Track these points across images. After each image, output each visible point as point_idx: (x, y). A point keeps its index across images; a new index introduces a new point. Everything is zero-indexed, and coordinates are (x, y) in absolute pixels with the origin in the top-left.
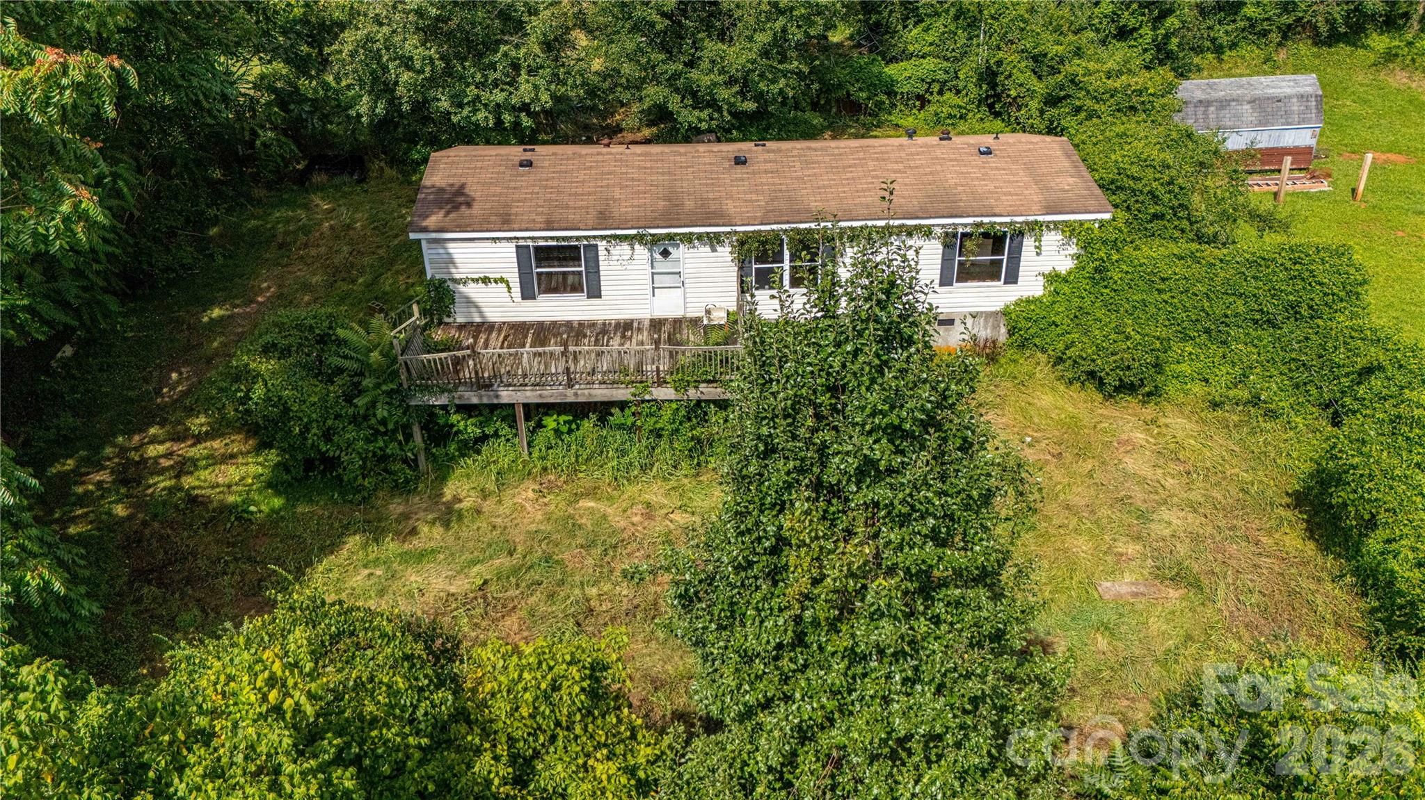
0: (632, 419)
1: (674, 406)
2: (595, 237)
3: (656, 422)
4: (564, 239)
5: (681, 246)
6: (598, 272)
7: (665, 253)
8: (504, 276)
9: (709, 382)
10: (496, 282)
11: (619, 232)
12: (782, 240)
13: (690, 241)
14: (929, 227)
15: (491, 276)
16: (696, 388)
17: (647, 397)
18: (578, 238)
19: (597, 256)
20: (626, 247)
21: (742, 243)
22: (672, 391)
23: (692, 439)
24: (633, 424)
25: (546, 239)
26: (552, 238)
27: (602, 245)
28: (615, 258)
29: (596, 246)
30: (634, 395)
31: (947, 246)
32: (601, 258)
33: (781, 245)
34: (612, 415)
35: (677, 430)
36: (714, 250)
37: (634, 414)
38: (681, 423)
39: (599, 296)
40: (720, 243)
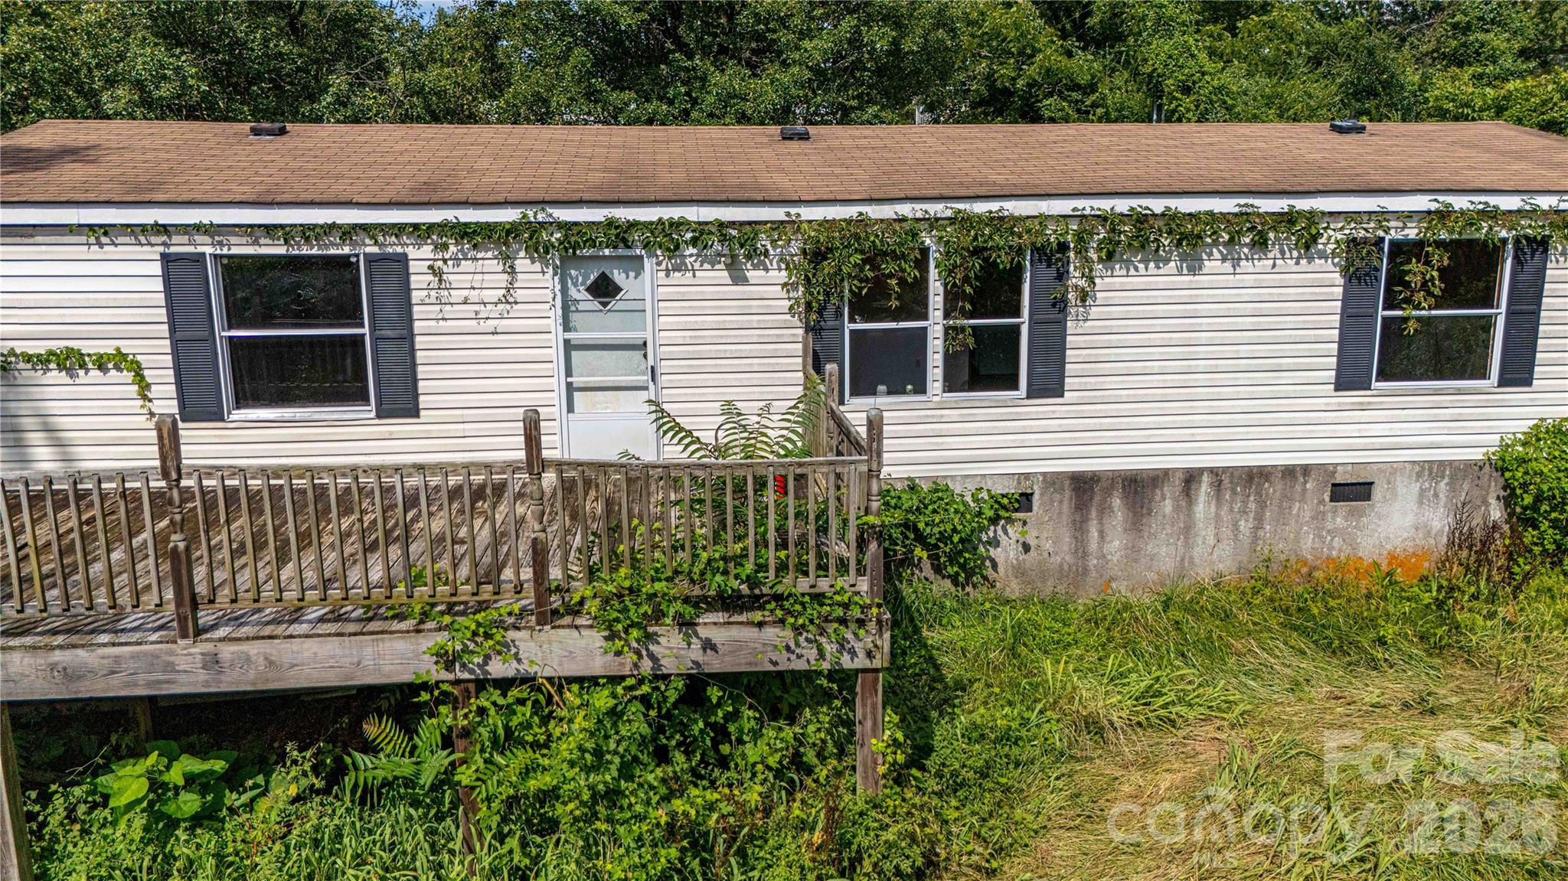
0: (440, 760)
1: (602, 700)
2: (398, 229)
3: (527, 772)
4: (307, 232)
5: (648, 264)
6: (408, 337)
7: (604, 289)
8: (127, 347)
9: (730, 603)
10: (102, 367)
11: (468, 216)
12: (925, 252)
13: (674, 250)
14: (1312, 216)
15: (87, 347)
16: (686, 624)
17: (498, 668)
18: (348, 232)
19: (406, 289)
20: (489, 263)
21: (817, 255)
22: (595, 639)
23: (671, 831)
24: (445, 779)
25: (250, 230)
26: (270, 229)
27: (420, 256)
28: (457, 295)
29: (403, 260)
30: (448, 659)
31: (1356, 276)
32: (416, 296)
33: (922, 264)
34: (370, 748)
35: (612, 795)
36: (739, 279)
37: (447, 742)
38: (626, 771)
39: (413, 412)
40: (756, 255)
